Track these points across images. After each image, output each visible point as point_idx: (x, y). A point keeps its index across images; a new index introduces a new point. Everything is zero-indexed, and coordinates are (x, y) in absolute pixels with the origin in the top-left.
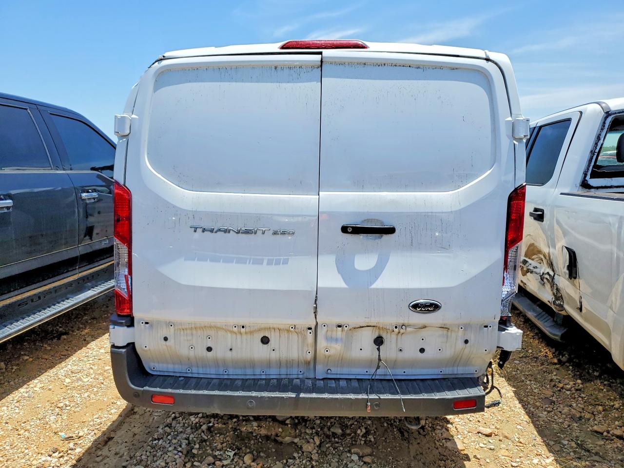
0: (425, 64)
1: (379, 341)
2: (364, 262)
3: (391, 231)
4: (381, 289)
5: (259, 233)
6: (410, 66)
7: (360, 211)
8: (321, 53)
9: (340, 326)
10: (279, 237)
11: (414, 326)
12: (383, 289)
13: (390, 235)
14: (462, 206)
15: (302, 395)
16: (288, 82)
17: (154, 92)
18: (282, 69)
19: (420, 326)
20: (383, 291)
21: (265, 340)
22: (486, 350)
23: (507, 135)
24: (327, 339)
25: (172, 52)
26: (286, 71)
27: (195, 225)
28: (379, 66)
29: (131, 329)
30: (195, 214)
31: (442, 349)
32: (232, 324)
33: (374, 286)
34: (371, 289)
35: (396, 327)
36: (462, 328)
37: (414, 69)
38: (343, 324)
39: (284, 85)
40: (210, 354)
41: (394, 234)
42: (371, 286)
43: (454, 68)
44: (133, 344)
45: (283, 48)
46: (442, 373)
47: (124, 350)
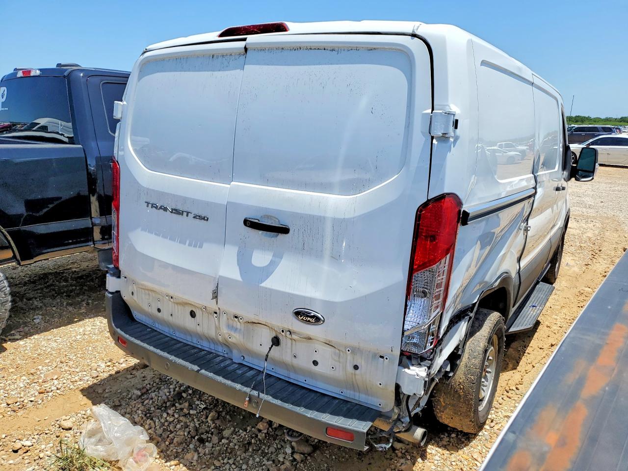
0: (340, 45)
1: (276, 341)
2: (260, 259)
3: (285, 230)
4: (269, 289)
5: (185, 214)
6: (324, 49)
7: (261, 206)
8: (245, 40)
9: (236, 317)
10: (197, 221)
11: (298, 334)
12: (271, 289)
13: (284, 235)
14: (356, 215)
15: (203, 371)
16: (219, 71)
17: (139, 81)
18: (217, 57)
19: (305, 336)
20: (271, 291)
21: (193, 314)
22: (380, 384)
23: (422, 132)
24: (229, 326)
25: (155, 45)
26: (220, 58)
27: (148, 200)
28: (295, 50)
29: (118, 279)
30: (148, 191)
31: (336, 369)
32: (165, 293)
33: (263, 285)
34: (261, 287)
35: (283, 331)
36: (349, 351)
37: (328, 52)
38: (239, 316)
39: (216, 73)
40: (159, 314)
41: (289, 234)
42: (261, 283)
43: (372, 49)
44: (119, 292)
45: (221, 36)
46: (342, 394)
47: (111, 295)
